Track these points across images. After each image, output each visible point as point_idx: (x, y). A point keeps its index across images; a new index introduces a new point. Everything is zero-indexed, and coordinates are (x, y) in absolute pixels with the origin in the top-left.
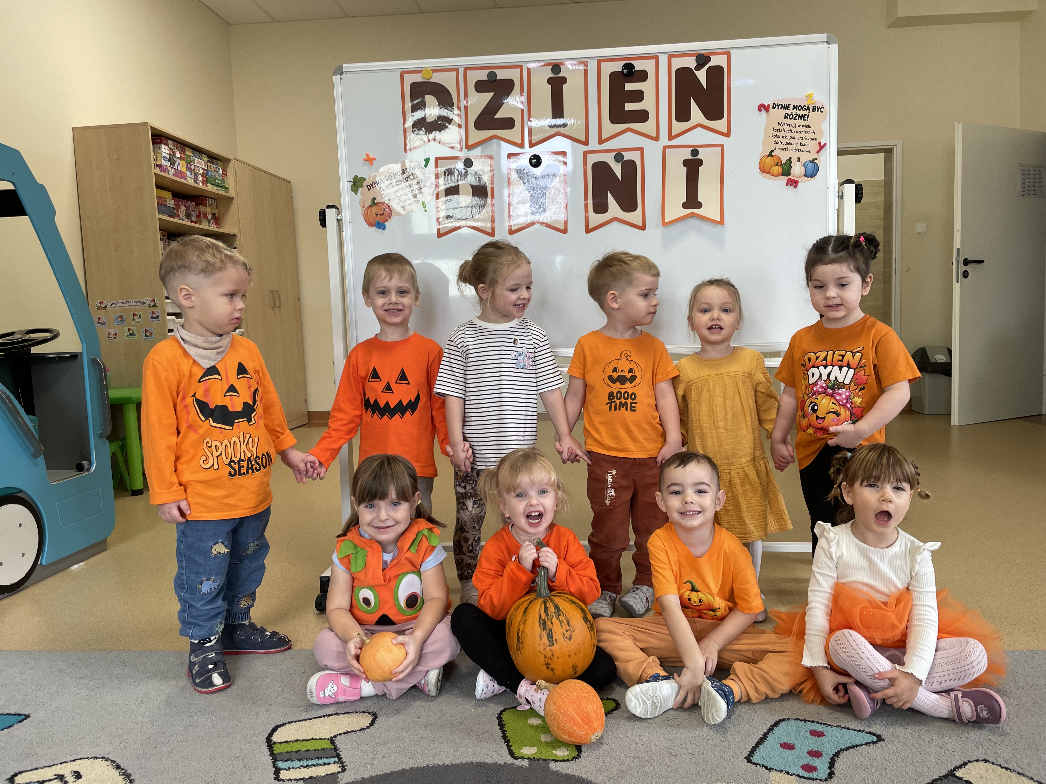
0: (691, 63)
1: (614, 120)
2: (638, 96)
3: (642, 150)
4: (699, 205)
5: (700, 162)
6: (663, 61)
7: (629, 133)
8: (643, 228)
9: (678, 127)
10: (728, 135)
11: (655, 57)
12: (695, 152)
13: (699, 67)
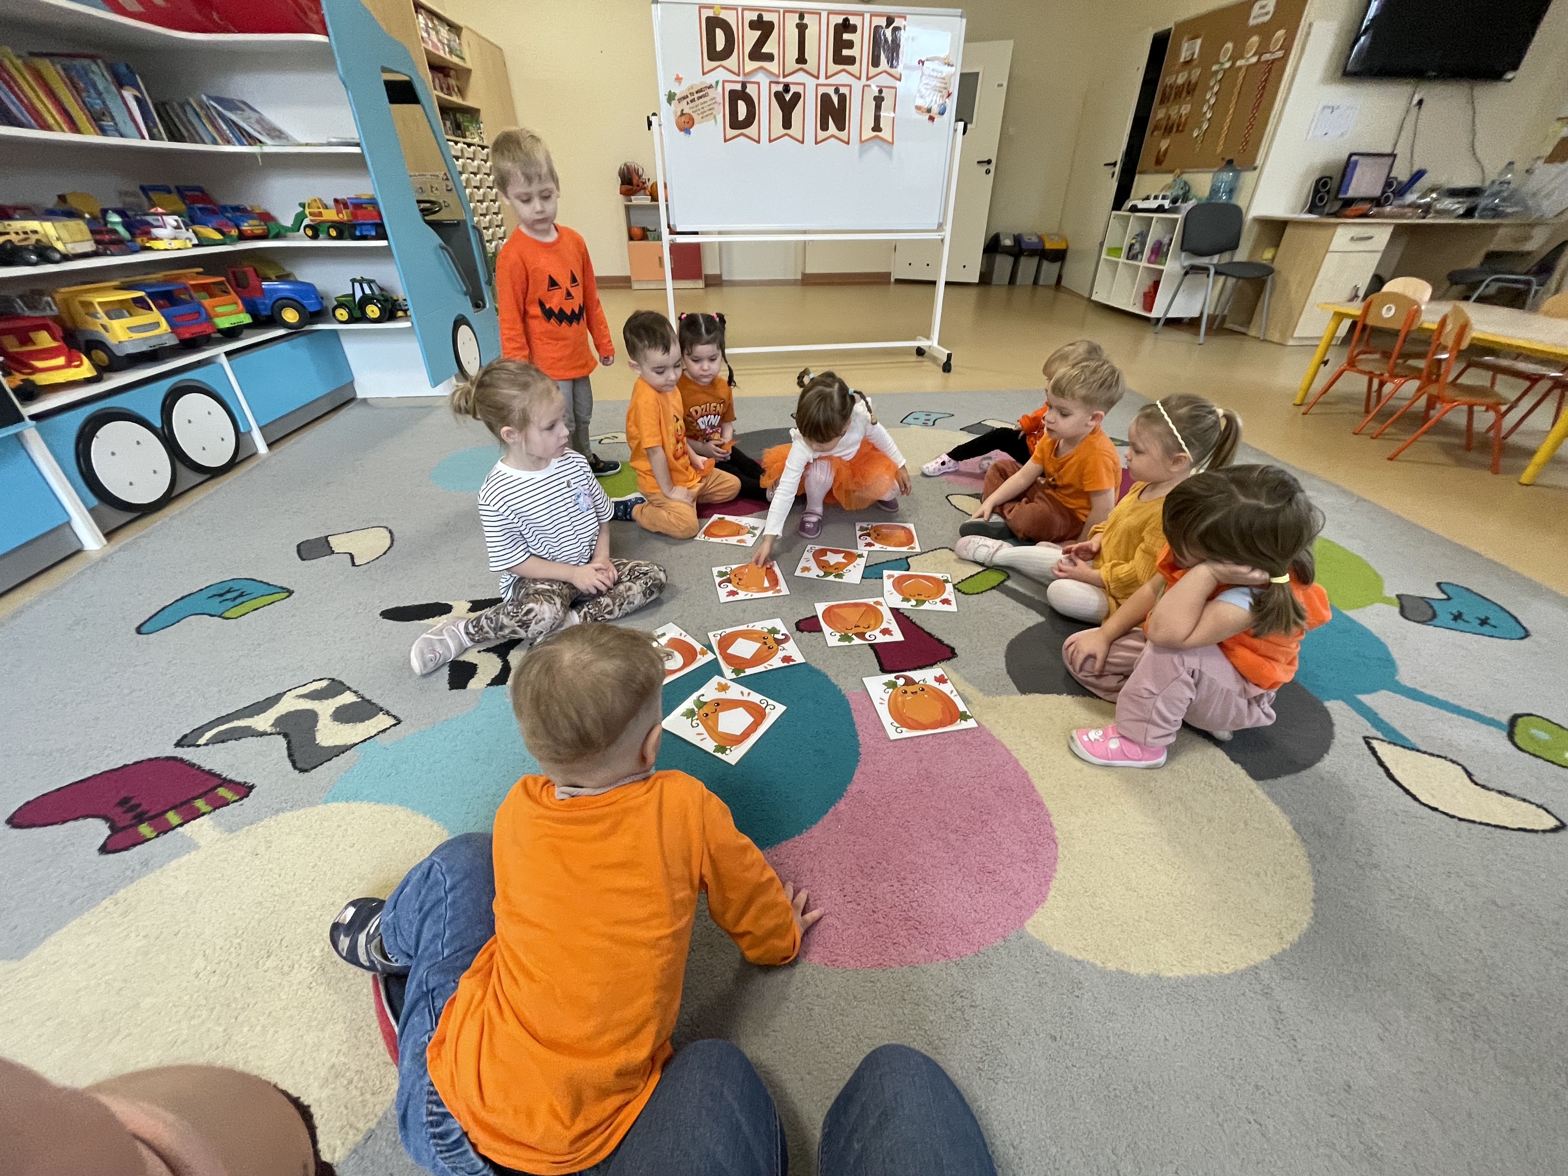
0: (883, 22)
1: (836, 62)
2: (850, 45)
3: (850, 86)
4: (880, 130)
5: (883, 99)
6: (867, 16)
7: (844, 73)
8: (848, 143)
9: (873, 71)
10: (900, 80)
11: (861, 14)
12: (880, 91)
13: (888, 26)
